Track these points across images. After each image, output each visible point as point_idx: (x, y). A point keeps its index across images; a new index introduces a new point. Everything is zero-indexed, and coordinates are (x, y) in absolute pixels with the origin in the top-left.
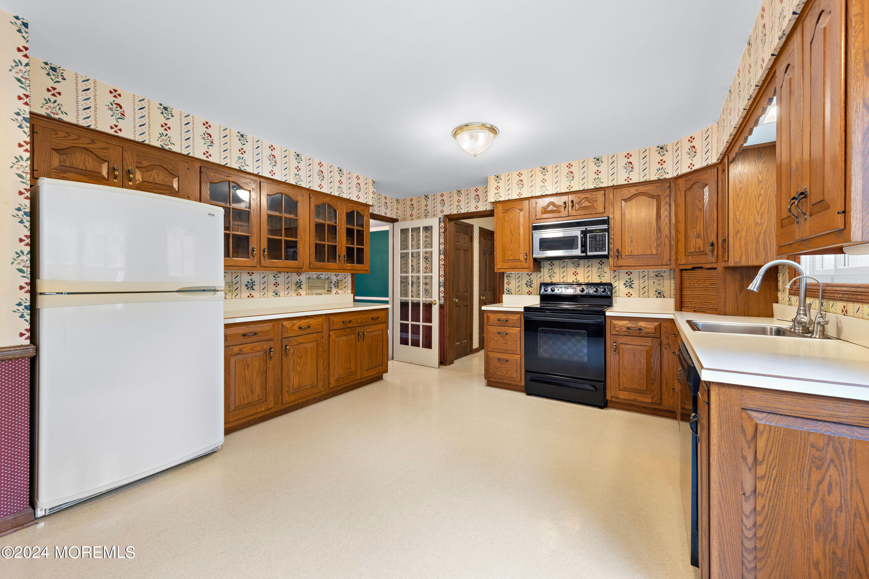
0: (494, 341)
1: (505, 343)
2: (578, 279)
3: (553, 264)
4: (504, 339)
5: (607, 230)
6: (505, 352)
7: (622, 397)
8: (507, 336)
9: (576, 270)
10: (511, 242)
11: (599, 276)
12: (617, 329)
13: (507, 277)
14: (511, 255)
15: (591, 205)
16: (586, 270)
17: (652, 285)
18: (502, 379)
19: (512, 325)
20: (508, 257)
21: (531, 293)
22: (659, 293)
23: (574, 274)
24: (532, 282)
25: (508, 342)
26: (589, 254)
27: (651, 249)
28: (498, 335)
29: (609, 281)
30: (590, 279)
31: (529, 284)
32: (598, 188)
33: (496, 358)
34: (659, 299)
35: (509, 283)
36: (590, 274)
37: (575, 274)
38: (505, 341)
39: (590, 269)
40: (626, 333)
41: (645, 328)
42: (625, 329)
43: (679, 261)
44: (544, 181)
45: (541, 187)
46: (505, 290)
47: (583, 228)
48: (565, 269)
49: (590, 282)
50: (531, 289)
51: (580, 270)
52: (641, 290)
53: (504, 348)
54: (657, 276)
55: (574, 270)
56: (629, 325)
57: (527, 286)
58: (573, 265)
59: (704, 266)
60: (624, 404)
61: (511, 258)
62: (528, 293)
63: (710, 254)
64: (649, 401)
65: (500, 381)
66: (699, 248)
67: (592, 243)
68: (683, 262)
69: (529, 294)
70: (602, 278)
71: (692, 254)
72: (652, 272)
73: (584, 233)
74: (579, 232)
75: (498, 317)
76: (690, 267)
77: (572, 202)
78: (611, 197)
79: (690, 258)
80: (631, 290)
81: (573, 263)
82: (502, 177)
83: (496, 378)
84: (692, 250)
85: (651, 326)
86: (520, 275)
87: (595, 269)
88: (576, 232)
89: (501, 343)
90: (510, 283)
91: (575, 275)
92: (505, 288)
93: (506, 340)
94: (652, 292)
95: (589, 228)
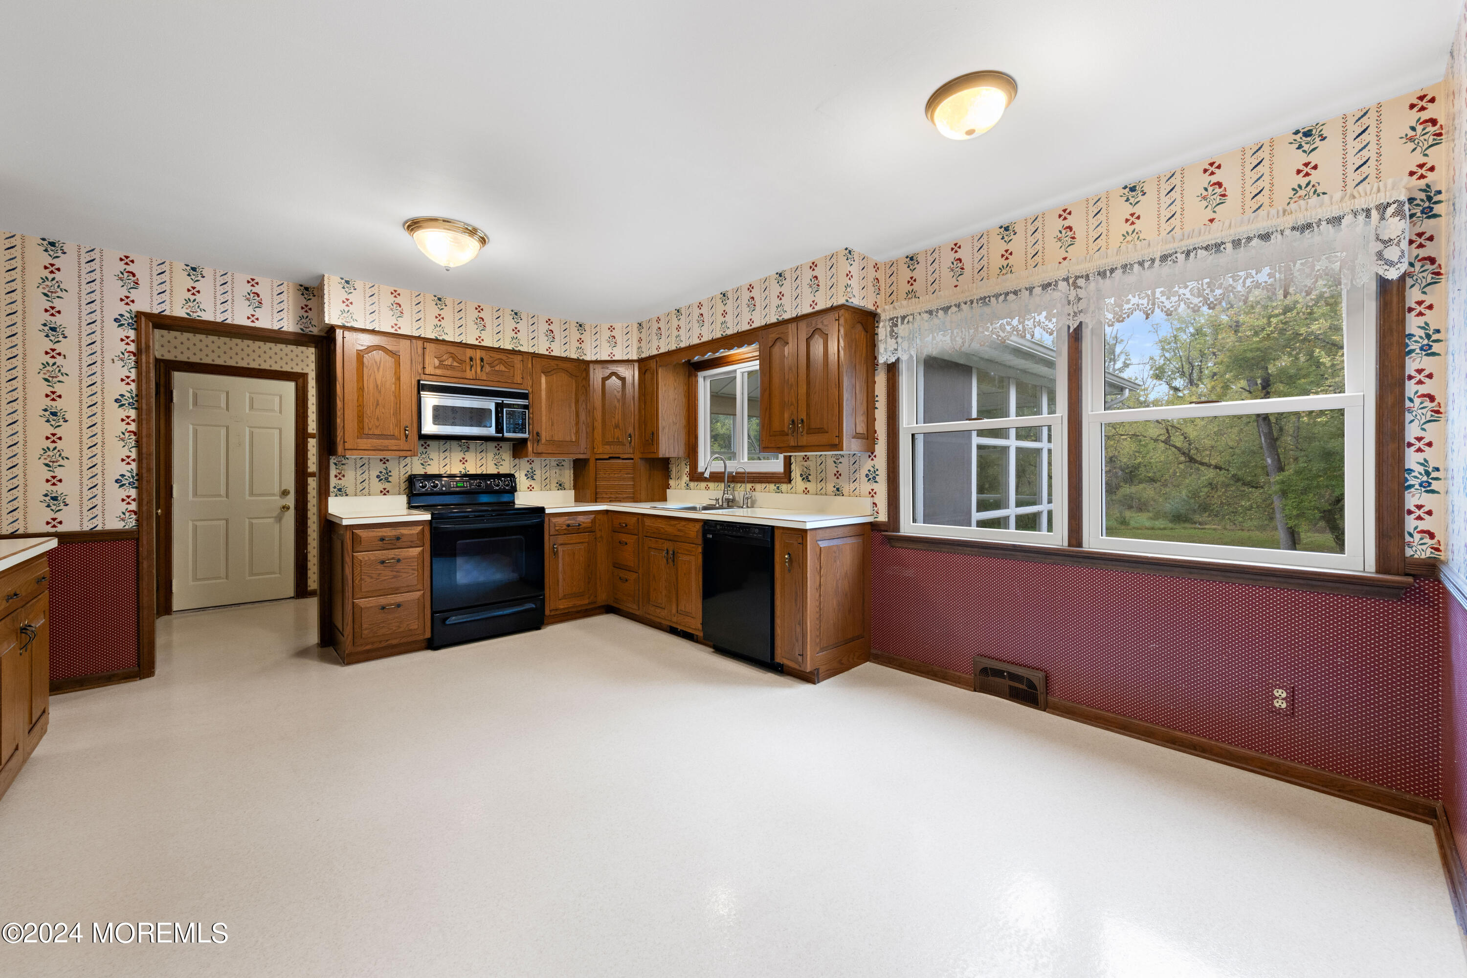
0: (372, 578)
1: (395, 577)
2: (467, 469)
3: (428, 445)
4: (392, 571)
5: (526, 407)
6: (396, 591)
7: (562, 607)
8: (399, 564)
9: (464, 456)
10: (378, 404)
11: (496, 465)
12: (557, 528)
13: (336, 464)
14: (377, 427)
15: (506, 370)
16: (479, 456)
17: (554, 474)
18: (387, 641)
19: (409, 543)
20: (369, 429)
21: (388, 492)
22: (560, 485)
23: (461, 461)
24: (390, 474)
25: (401, 574)
26: (507, 435)
27: (570, 435)
28: (380, 567)
29: (508, 472)
30: (483, 468)
31: (384, 477)
32: (516, 351)
33: (376, 606)
34: (560, 491)
35: (340, 476)
36: (483, 461)
37: (463, 461)
38: (394, 573)
39: (483, 454)
40: (565, 532)
41: (583, 523)
42: (565, 527)
43: (595, 450)
44: (441, 318)
45: (436, 326)
46: (332, 489)
47: (499, 400)
48: (447, 454)
49: (484, 473)
50: (387, 486)
51: (470, 456)
52: (543, 482)
53: (393, 586)
54: (558, 465)
55: (461, 456)
56: (569, 522)
57: (380, 481)
58: (460, 449)
59: (621, 456)
60: (578, 612)
61: (377, 432)
62: (381, 492)
63: (628, 445)
64: (586, 602)
65: (384, 644)
66: (618, 438)
67: (510, 421)
68: (600, 451)
69: (385, 494)
70: (500, 467)
71: (609, 443)
72: (553, 461)
73: (499, 407)
74: (494, 404)
75: (380, 534)
76: (607, 457)
77: (482, 360)
78: (530, 365)
79: (608, 447)
80: (532, 483)
81: (460, 446)
82: (359, 284)
83: (373, 643)
84: (611, 440)
85: (586, 521)
86: (366, 461)
87: (490, 455)
88: (490, 404)
89: (386, 578)
90: (344, 476)
91: (464, 463)
92: (332, 485)
93: (397, 572)
94: (554, 485)
95: (507, 401)
